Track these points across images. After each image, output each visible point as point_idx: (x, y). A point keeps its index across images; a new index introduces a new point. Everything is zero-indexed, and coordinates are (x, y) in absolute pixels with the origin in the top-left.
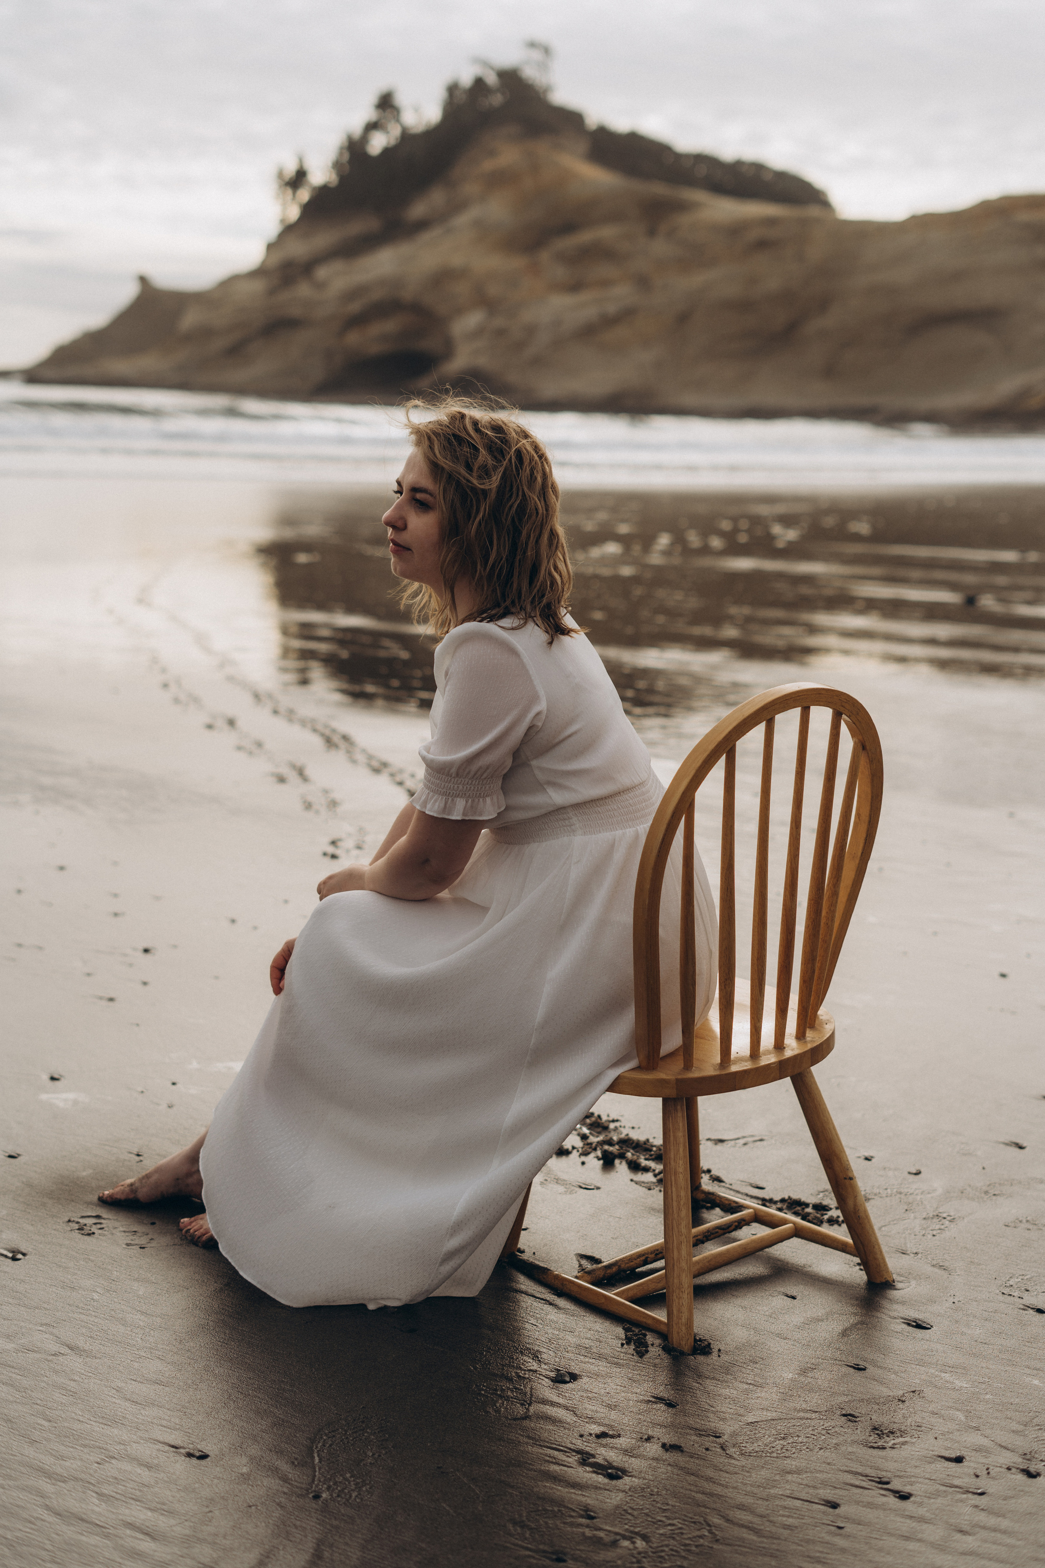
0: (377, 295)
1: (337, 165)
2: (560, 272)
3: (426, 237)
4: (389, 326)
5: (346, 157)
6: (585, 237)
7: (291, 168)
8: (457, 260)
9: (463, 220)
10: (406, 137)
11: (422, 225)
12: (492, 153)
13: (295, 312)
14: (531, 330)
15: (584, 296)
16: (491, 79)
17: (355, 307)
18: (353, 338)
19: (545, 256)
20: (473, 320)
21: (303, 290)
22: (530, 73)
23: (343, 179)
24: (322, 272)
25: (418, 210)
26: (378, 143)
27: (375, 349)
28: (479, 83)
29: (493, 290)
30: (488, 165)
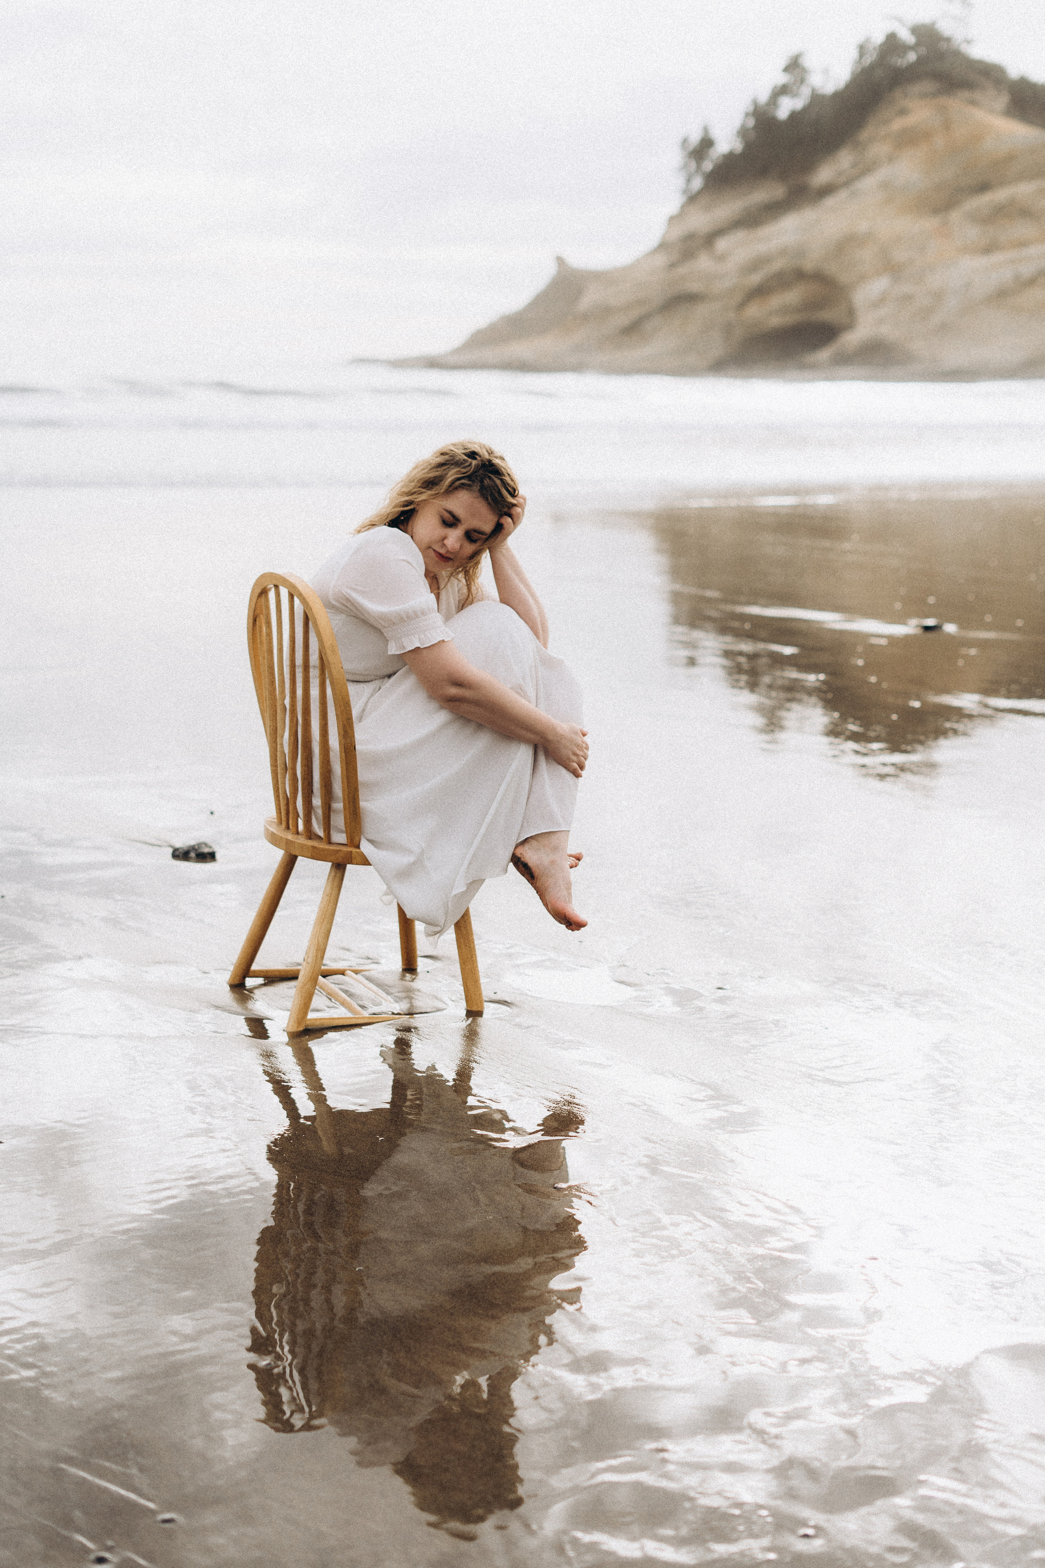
0: (778, 265)
1: (743, 132)
2: (973, 233)
3: (830, 202)
4: (792, 297)
5: (751, 122)
6: (1000, 195)
7: (695, 138)
8: (863, 226)
9: (869, 183)
10: (816, 99)
11: (827, 191)
12: (903, 112)
13: (694, 287)
14: (938, 296)
15: (998, 257)
16: (906, 36)
17: (756, 279)
18: (754, 311)
19: (955, 216)
20: (878, 286)
21: (704, 263)
22: (946, 27)
23: (749, 146)
24: (722, 244)
25: (824, 175)
26: (786, 108)
27: (776, 321)
28: (892, 38)
29: (900, 255)
30: (898, 124)
